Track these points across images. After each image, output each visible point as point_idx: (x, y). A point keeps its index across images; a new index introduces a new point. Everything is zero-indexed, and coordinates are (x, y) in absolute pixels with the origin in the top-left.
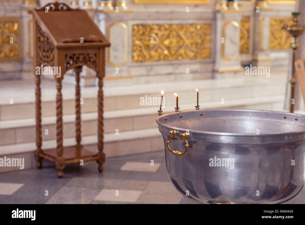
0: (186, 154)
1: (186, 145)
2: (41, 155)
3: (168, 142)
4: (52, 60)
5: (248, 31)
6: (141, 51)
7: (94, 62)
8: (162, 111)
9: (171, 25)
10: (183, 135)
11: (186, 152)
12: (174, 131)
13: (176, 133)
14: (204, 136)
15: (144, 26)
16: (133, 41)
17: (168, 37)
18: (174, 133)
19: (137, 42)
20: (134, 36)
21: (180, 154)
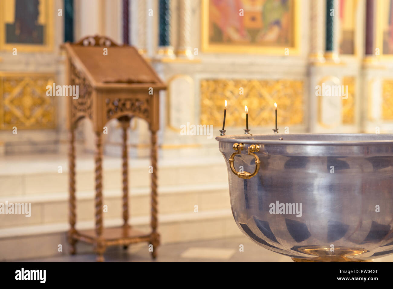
0: (255, 174)
1: (256, 162)
2: (75, 237)
3: (231, 160)
4: (90, 107)
5: (353, 95)
6: (211, 114)
7: (146, 111)
8: (225, 131)
9: (250, 81)
10: (251, 148)
11: (256, 173)
12: (239, 144)
13: (242, 147)
14: (281, 148)
15: (216, 81)
16: (202, 100)
17: (247, 96)
18: (238, 147)
19: (207, 102)
20: (202, 93)
21: (248, 176)
